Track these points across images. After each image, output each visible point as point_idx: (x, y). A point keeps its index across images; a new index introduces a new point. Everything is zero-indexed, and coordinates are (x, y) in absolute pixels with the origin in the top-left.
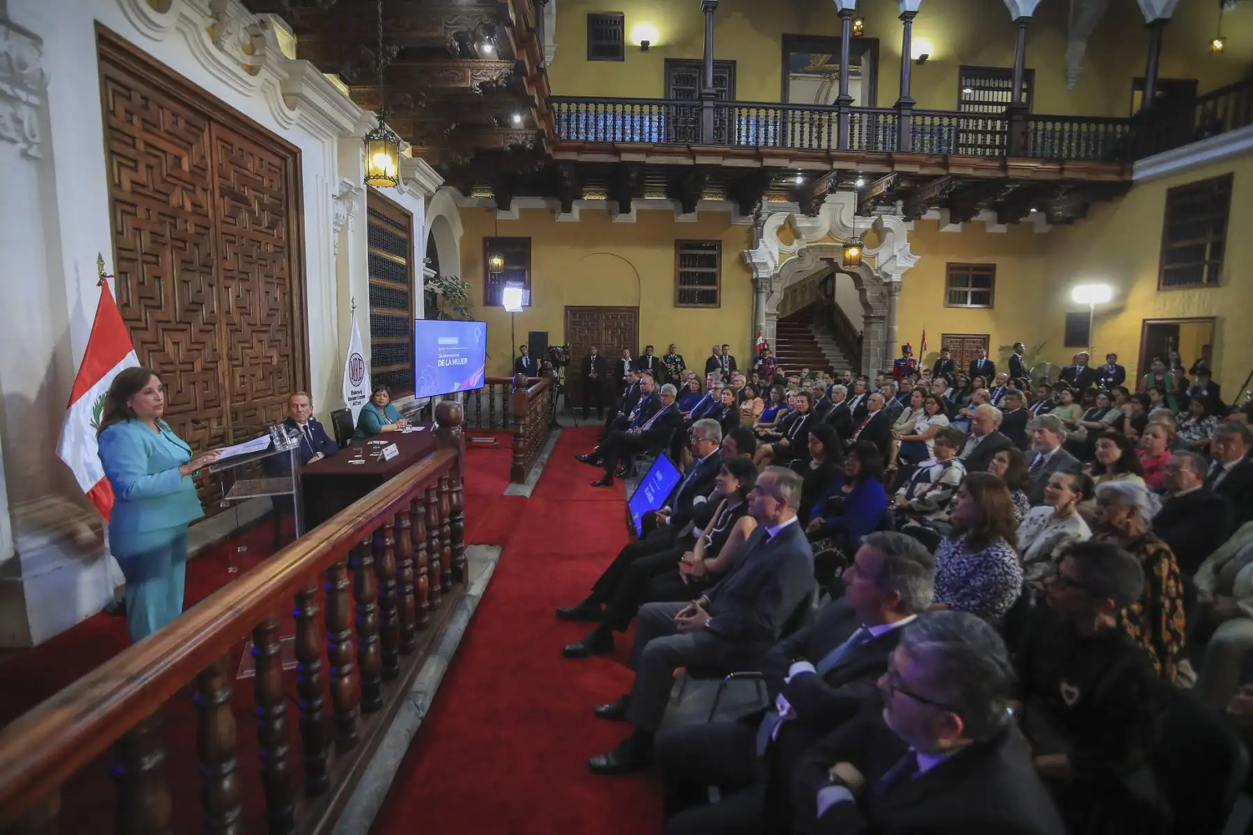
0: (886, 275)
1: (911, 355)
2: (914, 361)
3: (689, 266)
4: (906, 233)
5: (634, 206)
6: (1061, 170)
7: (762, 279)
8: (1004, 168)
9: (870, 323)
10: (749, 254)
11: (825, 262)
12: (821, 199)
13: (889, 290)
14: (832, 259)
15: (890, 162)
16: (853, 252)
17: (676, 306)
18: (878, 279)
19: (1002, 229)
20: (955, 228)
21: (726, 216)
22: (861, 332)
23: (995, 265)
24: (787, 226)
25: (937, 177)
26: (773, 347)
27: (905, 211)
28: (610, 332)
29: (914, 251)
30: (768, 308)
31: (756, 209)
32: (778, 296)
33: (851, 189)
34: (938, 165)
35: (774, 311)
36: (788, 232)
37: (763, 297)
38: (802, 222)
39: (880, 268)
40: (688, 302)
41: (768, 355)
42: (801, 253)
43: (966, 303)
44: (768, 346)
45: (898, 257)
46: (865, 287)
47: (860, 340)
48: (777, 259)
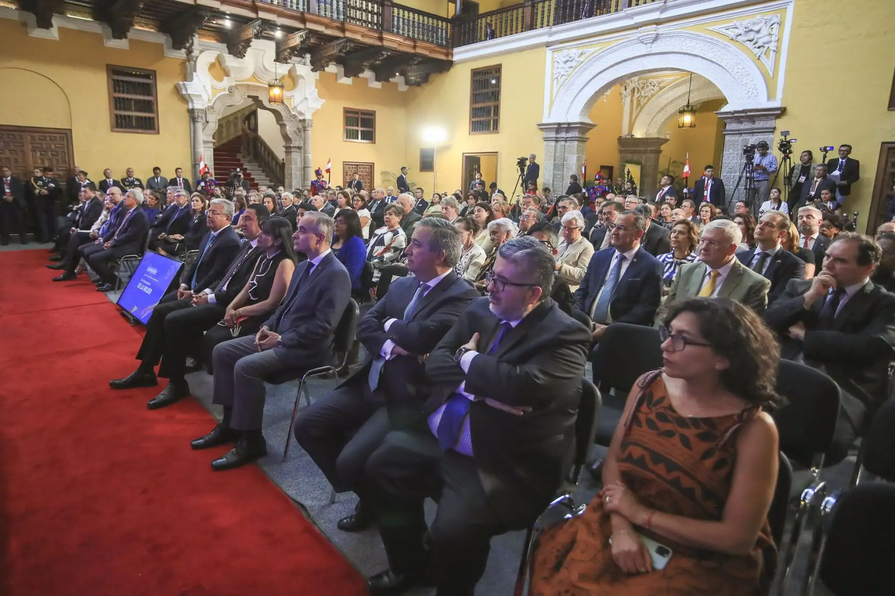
0: (301, 114)
1: (323, 177)
2: (325, 182)
3: (123, 92)
4: (315, 81)
5: (56, 21)
6: (415, 47)
7: (198, 109)
8: (381, 39)
9: (291, 152)
10: (184, 85)
11: (250, 99)
12: (248, 42)
13: (303, 126)
14: (257, 97)
15: (303, 20)
16: (276, 92)
17: (112, 131)
18: (294, 117)
19: (378, 85)
20: (348, 81)
21: (159, 48)
22: (283, 160)
23: (375, 112)
24: (217, 64)
25: (337, 38)
26: (212, 171)
27: (312, 63)
28: (38, 154)
29: (320, 95)
30: (206, 136)
31: (188, 45)
32: (213, 126)
33: (270, 38)
34: (338, 28)
35: (211, 139)
36: (219, 69)
37: (199, 126)
38: (231, 61)
39: (295, 107)
40: (126, 128)
41: (209, 178)
42: (231, 90)
43: (358, 139)
44: (208, 169)
45: (309, 99)
46: (284, 122)
47: (282, 166)
48: (210, 93)
